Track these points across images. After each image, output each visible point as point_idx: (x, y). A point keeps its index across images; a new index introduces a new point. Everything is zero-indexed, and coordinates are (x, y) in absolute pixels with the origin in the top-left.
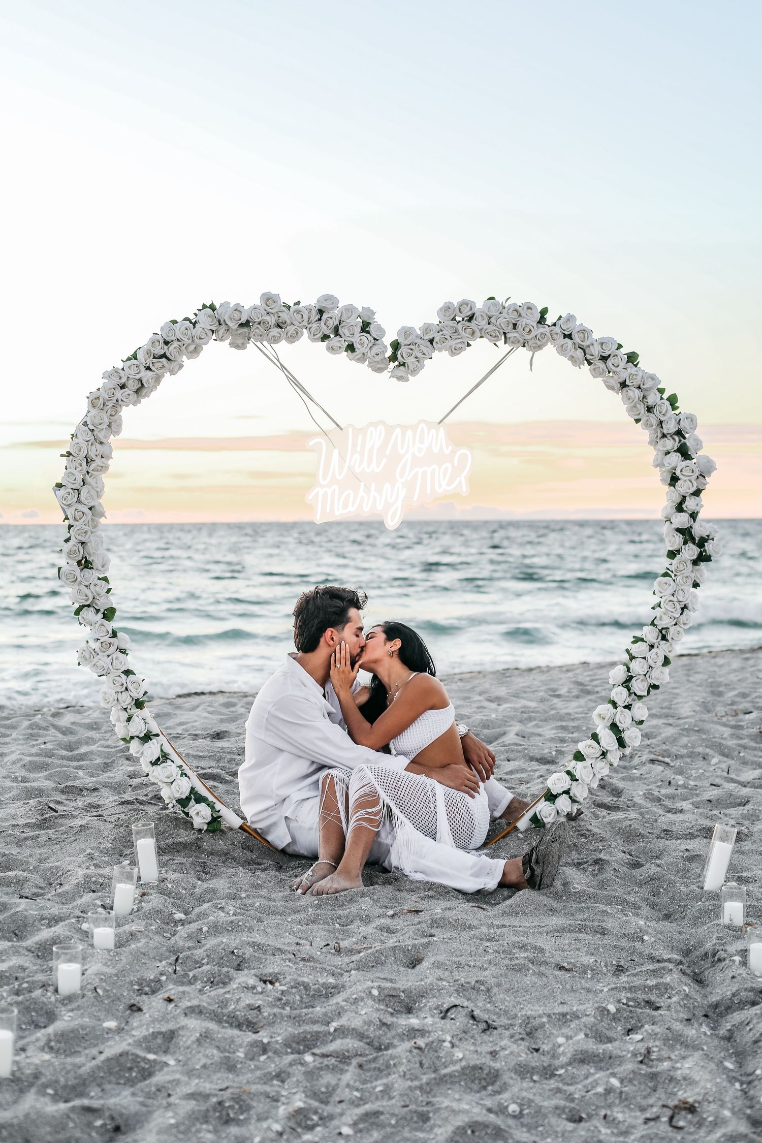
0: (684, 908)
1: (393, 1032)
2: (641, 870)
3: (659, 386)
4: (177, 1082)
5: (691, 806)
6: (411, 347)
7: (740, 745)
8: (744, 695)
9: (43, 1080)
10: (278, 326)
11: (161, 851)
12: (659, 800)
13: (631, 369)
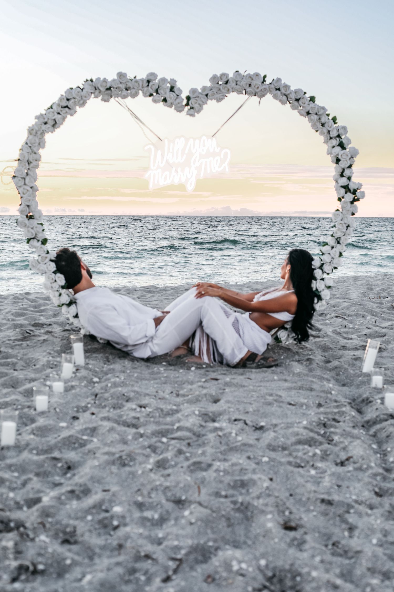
0: (353, 381)
1: (206, 429)
2: (330, 364)
3: (327, 113)
4: (99, 448)
5: (356, 337)
6: (196, 99)
7: (382, 311)
8: (384, 290)
9: (31, 447)
10: (127, 89)
11: (86, 351)
12: (340, 333)
13: (312, 104)
